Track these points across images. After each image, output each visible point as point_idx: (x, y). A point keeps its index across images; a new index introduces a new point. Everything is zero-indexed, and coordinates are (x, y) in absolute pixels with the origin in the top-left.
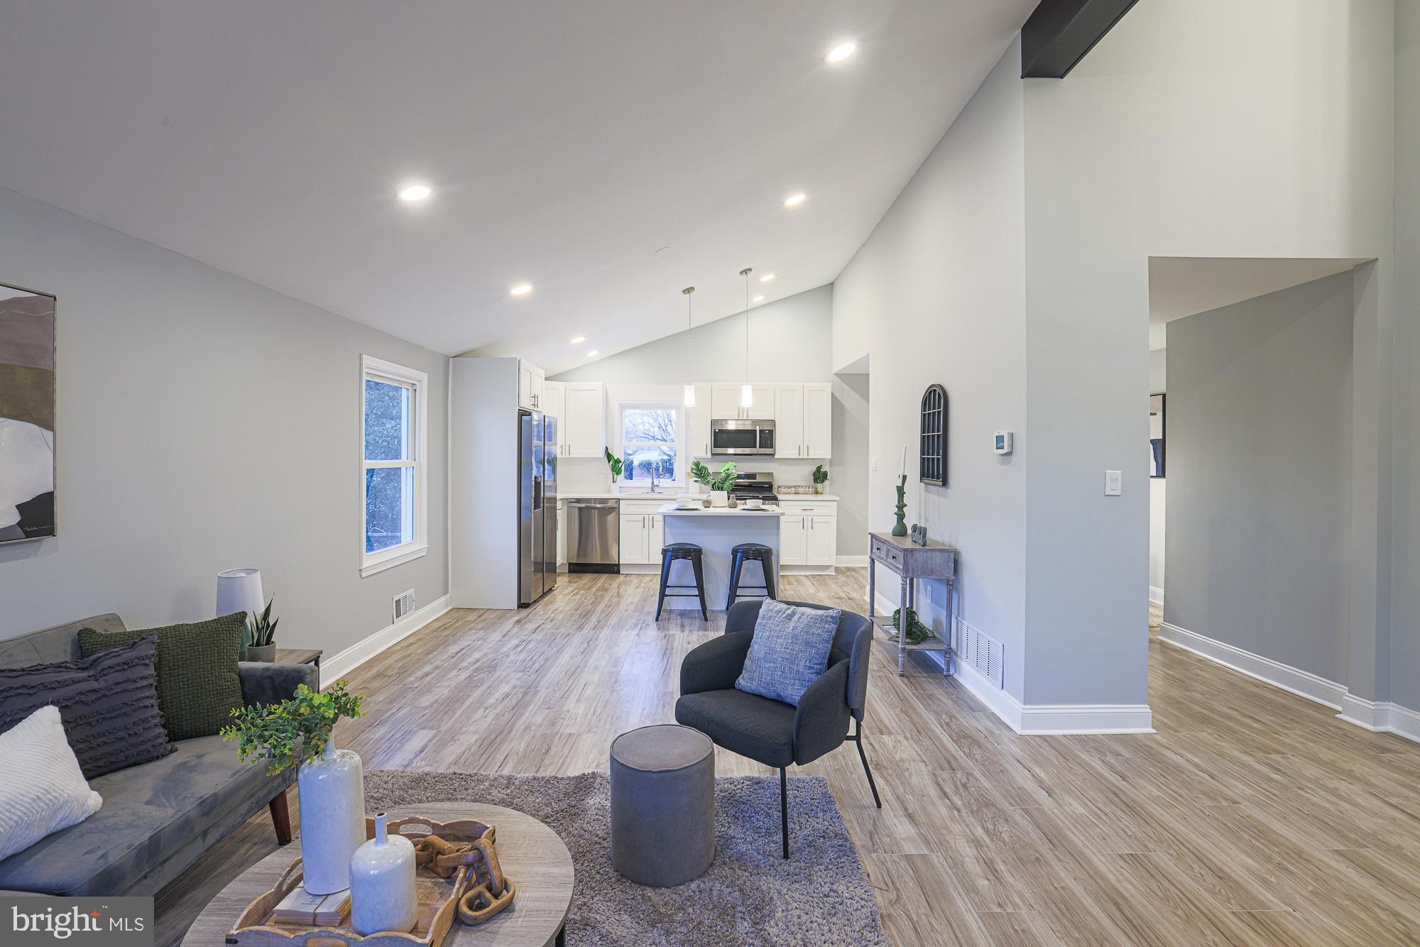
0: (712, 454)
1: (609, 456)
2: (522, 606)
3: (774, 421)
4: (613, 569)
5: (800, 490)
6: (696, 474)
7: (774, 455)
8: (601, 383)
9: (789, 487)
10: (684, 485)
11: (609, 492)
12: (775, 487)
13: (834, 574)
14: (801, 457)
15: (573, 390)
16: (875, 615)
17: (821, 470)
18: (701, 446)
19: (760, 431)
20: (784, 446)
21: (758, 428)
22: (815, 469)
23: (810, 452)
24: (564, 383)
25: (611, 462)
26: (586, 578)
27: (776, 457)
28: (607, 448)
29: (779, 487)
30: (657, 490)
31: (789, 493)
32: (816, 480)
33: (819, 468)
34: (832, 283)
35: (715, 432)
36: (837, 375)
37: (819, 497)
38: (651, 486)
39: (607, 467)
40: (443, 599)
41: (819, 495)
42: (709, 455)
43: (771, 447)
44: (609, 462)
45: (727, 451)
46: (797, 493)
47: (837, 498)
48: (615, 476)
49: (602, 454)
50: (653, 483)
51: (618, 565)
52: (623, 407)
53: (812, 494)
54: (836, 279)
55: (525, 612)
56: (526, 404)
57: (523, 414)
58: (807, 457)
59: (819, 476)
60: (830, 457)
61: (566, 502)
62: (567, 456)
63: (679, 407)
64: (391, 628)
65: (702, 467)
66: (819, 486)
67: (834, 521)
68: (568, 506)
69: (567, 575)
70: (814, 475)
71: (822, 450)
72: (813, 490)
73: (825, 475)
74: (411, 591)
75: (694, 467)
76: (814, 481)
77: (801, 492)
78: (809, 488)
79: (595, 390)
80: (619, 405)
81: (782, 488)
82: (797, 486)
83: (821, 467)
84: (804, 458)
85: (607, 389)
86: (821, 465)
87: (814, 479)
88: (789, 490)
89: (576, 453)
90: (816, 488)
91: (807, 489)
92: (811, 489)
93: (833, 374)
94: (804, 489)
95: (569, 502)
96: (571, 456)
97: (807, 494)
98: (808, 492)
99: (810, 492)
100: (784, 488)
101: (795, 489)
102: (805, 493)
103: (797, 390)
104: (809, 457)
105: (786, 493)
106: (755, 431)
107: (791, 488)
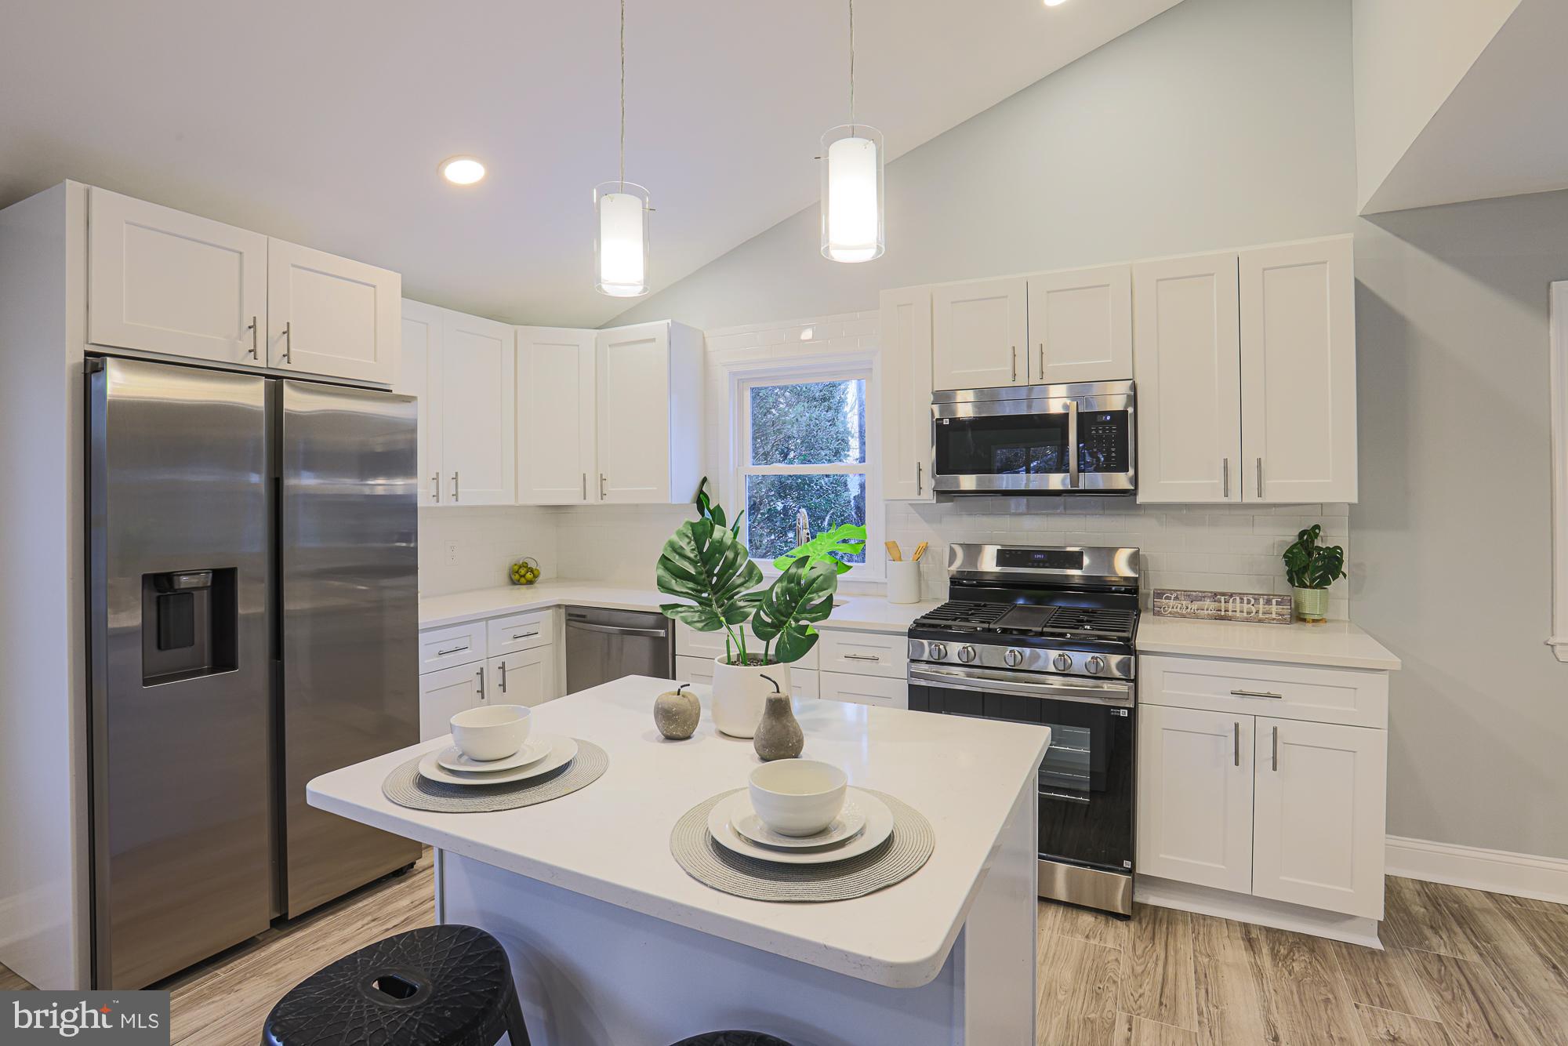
0: (943, 494)
3: (1129, 384)
5: (1235, 606)
7: (1133, 493)
8: (667, 322)
9: (1192, 596)
10: (881, 577)
12: (1145, 593)
13: (1377, 944)
14: (1235, 498)
17: (1318, 543)
19: (1080, 415)
21: (1073, 408)
22: (1291, 536)
23: (1268, 483)
24: (594, 333)
27: (1141, 499)
28: (705, 480)
29: (1159, 594)
32: (1295, 575)
33: (1307, 538)
35: (940, 428)
36: (1377, 218)
37: (1298, 642)
41: (1309, 628)
42: (928, 496)
43: (1123, 467)
45: (979, 481)
46: (1222, 618)
52: (743, 380)
53: (1282, 621)
58: (1258, 499)
59: (1310, 562)
60: (1355, 500)
61: (565, 615)
62: (599, 500)
63: (871, 369)
66: (1310, 598)
68: (571, 626)
70: (1290, 557)
71: (1317, 476)
72: (1286, 610)
73: (1332, 564)
76: (1291, 580)
77: (1238, 614)
78: (1268, 602)
79: (653, 340)
80: (735, 374)
81: (1168, 598)
82: (1223, 594)
83: (1317, 531)
84: (1245, 501)
85: (704, 338)
86: (1317, 527)
87: (1289, 573)
88: (1195, 606)
89: (619, 493)
90: (1298, 605)
91: (1261, 606)
92: (1274, 608)
93: (1360, 216)
94: (1246, 607)
95: (570, 615)
96: (607, 500)
97: (1260, 621)
98: (1261, 615)
99: (1274, 616)
100: (1176, 598)
101: (1213, 605)
102: (1247, 620)
103: (1213, 275)
104: (1268, 499)
105: (1183, 616)
106: (1064, 417)
107: (1200, 598)
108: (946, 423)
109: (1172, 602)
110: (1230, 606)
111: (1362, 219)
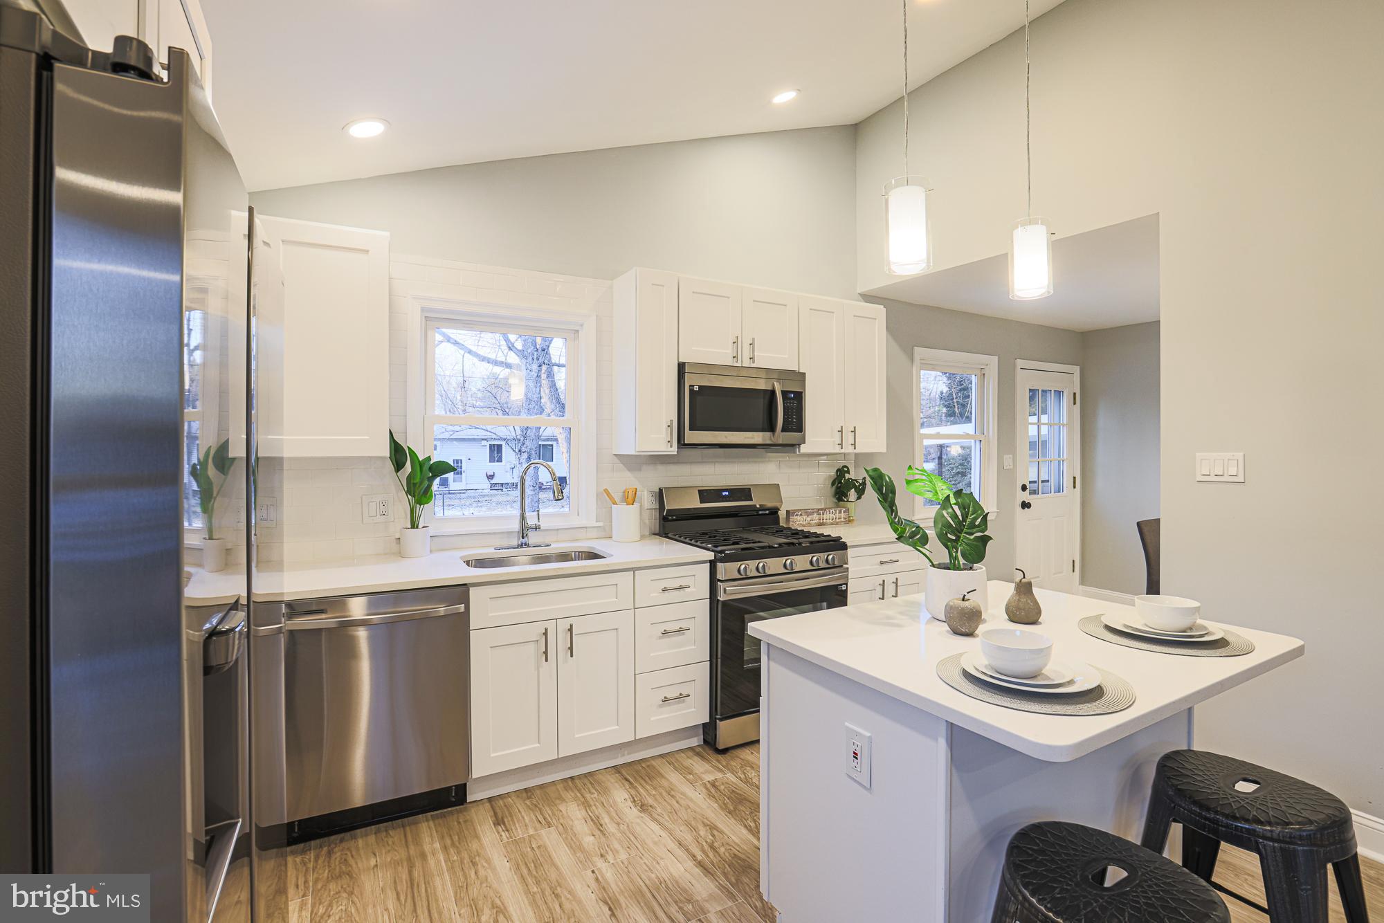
0: (682, 444)
1: (399, 454)
4: (448, 800)
5: (827, 516)
7: (803, 446)
8: (386, 234)
9: (808, 513)
10: (592, 521)
12: (782, 514)
15: (285, 241)
20: (818, 427)
21: (777, 387)
22: (832, 473)
23: (857, 441)
27: (804, 449)
29: (792, 513)
30: (533, 538)
32: (840, 498)
33: (842, 472)
34: (856, 124)
35: (692, 392)
36: (863, 296)
38: (516, 526)
42: (674, 450)
43: (799, 429)
44: (399, 467)
46: (821, 524)
48: (417, 508)
50: (523, 518)
52: (434, 319)
53: (844, 523)
58: (853, 451)
59: (845, 488)
70: (833, 485)
71: (872, 439)
72: (847, 516)
77: (828, 521)
78: (840, 512)
79: (365, 252)
80: (422, 310)
81: (797, 515)
82: (822, 509)
83: (846, 469)
84: (848, 451)
86: (845, 467)
87: (836, 493)
88: (809, 518)
90: (849, 513)
91: (837, 515)
92: (843, 515)
93: (860, 294)
94: (832, 516)
97: (837, 524)
98: (836, 521)
99: (842, 520)
100: (801, 515)
101: (818, 517)
102: (832, 524)
103: (833, 312)
104: (857, 450)
105: (804, 526)
106: (773, 392)
107: (812, 514)
108: (696, 388)
109: (799, 518)
110: (825, 516)
111: (859, 297)
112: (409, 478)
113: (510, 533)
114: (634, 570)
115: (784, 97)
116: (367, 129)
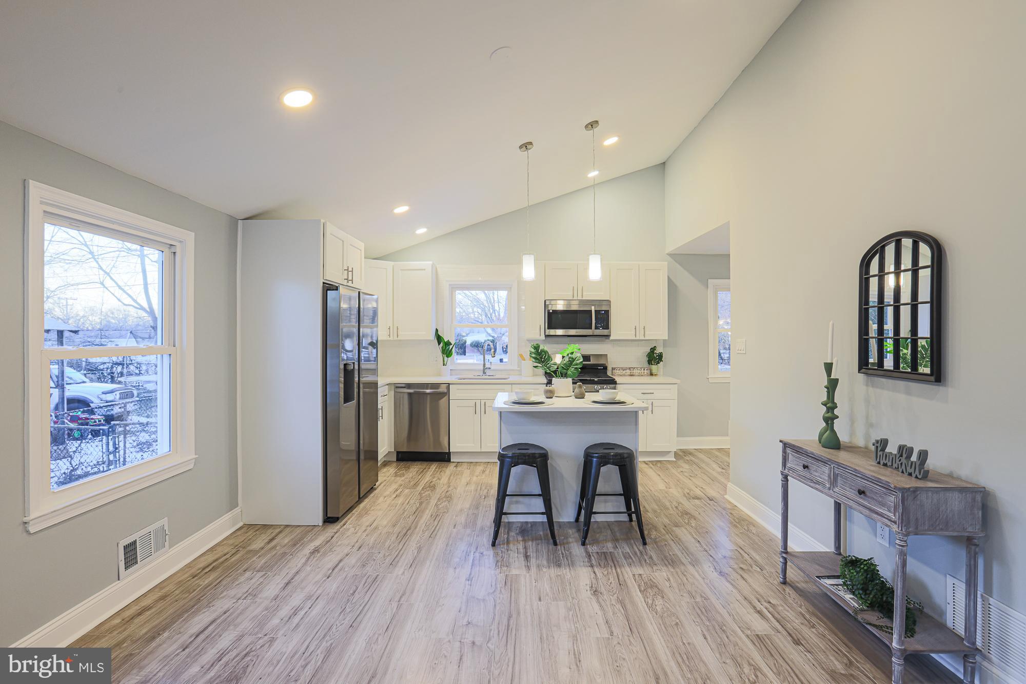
0: (547, 336)
1: (439, 339)
2: (329, 520)
3: (609, 301)
4: (443, 458)
5: (635, 371)
6: (535, 358)
7: (610, 336)
8: (431, 262)
9: (624, 369)
10: (516, 368)
11: (439, 374)
12: (609, 369)
13: (674, 459)
14: (637, 338)
15: (401, 270)
16: (789, 550)
17: (655, 352)
18: (536, 327)
19: (595, 311)
20: (618, 328)
21: (593, 308)
22: (649, 350)
23: (646, 333)
24: (392, 263)
25: (442, 344)
26: (415, 469)
27: (611, 338)
28: (437, 330)
29: (613, 369)
30: (488, 372)
31: (624, 375)
32: (650, 362)
33: (653, 350)
34: (664, 163)
35: (549, 313)
36: (670, 255)
37: (654, 379)
38: (482, 368)
39: (438, 349)
40: (227, 517)
41: (654, 377)
42: (543, 337)
43: (607, 326)
44: (439, 344)
45: (563, 332)
46: (633, 376)
47: (678, 381)
48: (446, 359)
49: (432, 336)
50: (484, 365)
51: (449, 454)
52: (454, 288)
53: (648, 375)
54: (668, 159)
55: (333, 529)
56: (334, 277)
57: (328, 287)
58: (643, 338)
59: (654, 358)
60: (667, 338)
61: (393, 387)
62: (396, 338)
63: (511, 288)
64: (117, 585)
65: (543, 351)
66: (654, 367)
67: (674, 404)
68: (395, 392)
69: (395, 464)
70: (648, 356)
71: (658, 332)
72: (649, 372)
73: (660, 357)
74: (164, 522)
75: (533, 350)
76: (649, 363)
77: (636, 374)
78: (644, 370)
79: (425, 270)
80: (450, 285)
82: (632, 368)
84: (640, 339)
85: (436, 268)
86: (655, 347)
87: (648, 361)
88: (624, 372)
89: (404, 335)
90: (651, 370)
91: (641, 371)
92: (646, 371)
93: (667, 254)
94: (638, 371)
95: (396, 387)
96: (399, 338)
97: (642, 376)
98: (642, 374)
99: (645, 374)
101: (629, 371)
102: (639, 376)
103: (632, 269)
104: (646, 338)
105: (621, 375)
106: (591, 311)
107: (625, 370)
108: (551, 311)
109: (618, 371)
110: (634, 371)
111: (667, 256)
112: (442, 347)
113: (479, 370)
114: (512, 384)
115: (593, 174)
116: (421, 231)
